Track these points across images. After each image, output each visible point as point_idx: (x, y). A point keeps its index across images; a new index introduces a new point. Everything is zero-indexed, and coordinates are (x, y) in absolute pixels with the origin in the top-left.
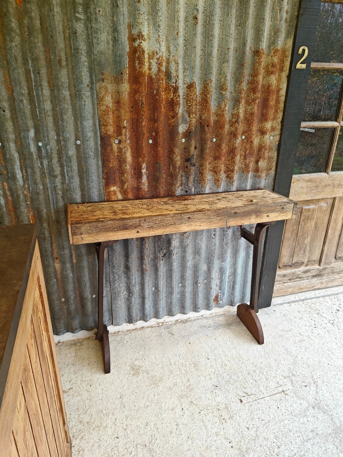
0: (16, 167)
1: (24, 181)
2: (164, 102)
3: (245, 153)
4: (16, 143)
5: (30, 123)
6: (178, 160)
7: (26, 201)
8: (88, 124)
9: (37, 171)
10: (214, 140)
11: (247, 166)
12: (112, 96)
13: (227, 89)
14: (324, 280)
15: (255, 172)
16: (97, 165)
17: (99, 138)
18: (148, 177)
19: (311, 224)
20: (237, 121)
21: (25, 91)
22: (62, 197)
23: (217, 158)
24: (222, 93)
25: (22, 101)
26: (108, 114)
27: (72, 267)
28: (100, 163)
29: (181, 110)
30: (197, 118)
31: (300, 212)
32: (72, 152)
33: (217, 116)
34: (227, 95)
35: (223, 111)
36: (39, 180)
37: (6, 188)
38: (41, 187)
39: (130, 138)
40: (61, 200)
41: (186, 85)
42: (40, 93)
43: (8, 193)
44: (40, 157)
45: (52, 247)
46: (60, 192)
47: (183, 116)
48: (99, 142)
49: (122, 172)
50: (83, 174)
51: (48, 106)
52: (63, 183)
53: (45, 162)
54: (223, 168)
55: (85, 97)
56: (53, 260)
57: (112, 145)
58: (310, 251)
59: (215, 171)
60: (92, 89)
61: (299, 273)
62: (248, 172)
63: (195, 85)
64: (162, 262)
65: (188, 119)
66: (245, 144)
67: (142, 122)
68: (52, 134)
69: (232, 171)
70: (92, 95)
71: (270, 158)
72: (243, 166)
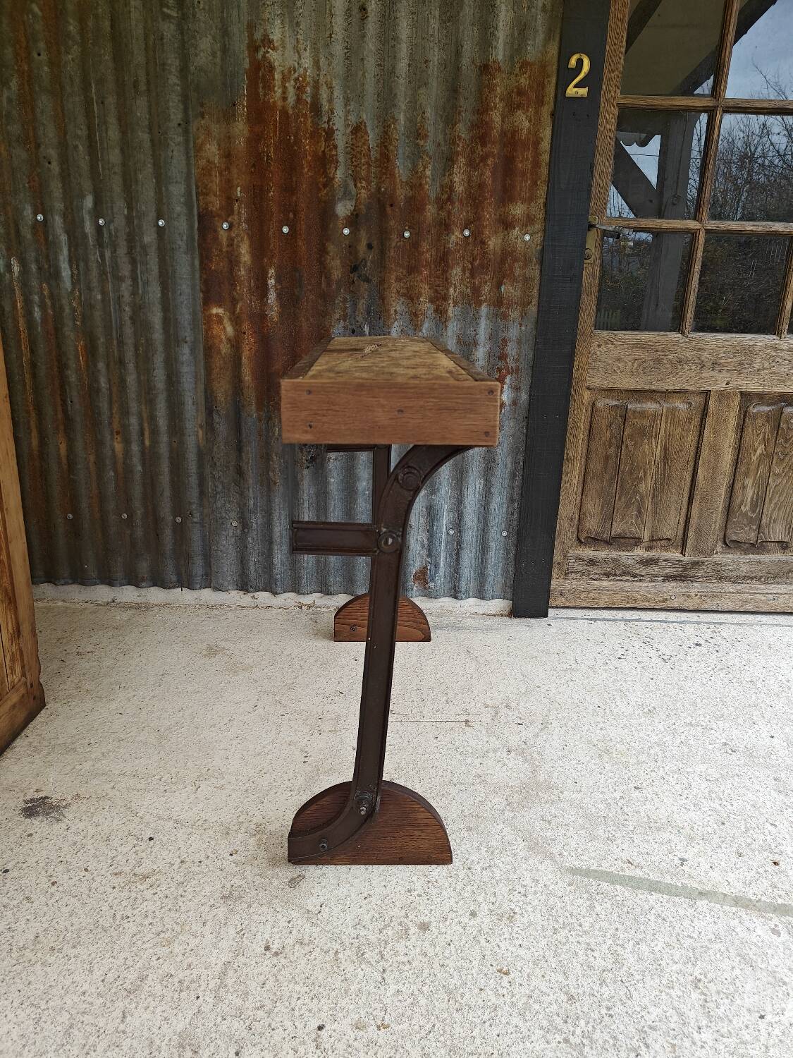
0: (61, 258)
1: (73, 283)
2: (309, 158)
3: (472, 264)
4: (64, 216)
5: (87, 185)
6: (336, 268)
7: (75, 320)
8: (177, 191)
9: (94, 266)
10: (407, 234)
11: (476, 291)
12: (219, 145)
13: (426, 136)
14: (693, 590)
15: (495, 306)
16: (192, 265)
17: (196, 218)
18: (279, 296)
19: (652, 450)
20: (449, 199)
21: (83, 132)
22: (131, 318)
23: (412, 270)
24: (418, 144)
25: (76, 147)
26: (211, 175)
27: (143, 453)
28: (197, 263)
29: (339, 175)
30: (373, 190)
31: (620, 416)
32: (149, 238)
33: (411, 188)
34: (428, 148)
35: (420, 178)
36: (95, 283)
37: (46, 293)
38: (99, 297)
39: (248, 221)
40: (129, 322)
41: (349, 130)
42: (104, 135)
43: (48, 301)
44: (100, 244)
45: (111, 409)
46: (127, 309)
47: (346, 186)
48: (196, 225)
49: (233, 281)
50: (167, 280)
51: (115, 156)
52: (134, 294)
53: (108, 254)
54: (425, 290)
55: (173, 144)
56: (112, 434)
57: (216, 231)
58: (655, 513)
59: (411, 297)
60: (186, 132)
61: (630, 562)
62: (480, 304)
63: (365, 127)
64: (305, 472)
65: (354, 191)
66: (470, 247)
67: (268, 191)
68: (120, 205)
69: (445, 298)
70: (187, 141)
71: (526, 280)
72: (469, 290)
